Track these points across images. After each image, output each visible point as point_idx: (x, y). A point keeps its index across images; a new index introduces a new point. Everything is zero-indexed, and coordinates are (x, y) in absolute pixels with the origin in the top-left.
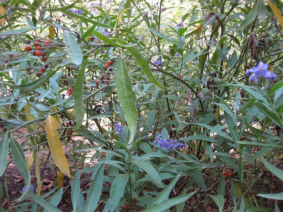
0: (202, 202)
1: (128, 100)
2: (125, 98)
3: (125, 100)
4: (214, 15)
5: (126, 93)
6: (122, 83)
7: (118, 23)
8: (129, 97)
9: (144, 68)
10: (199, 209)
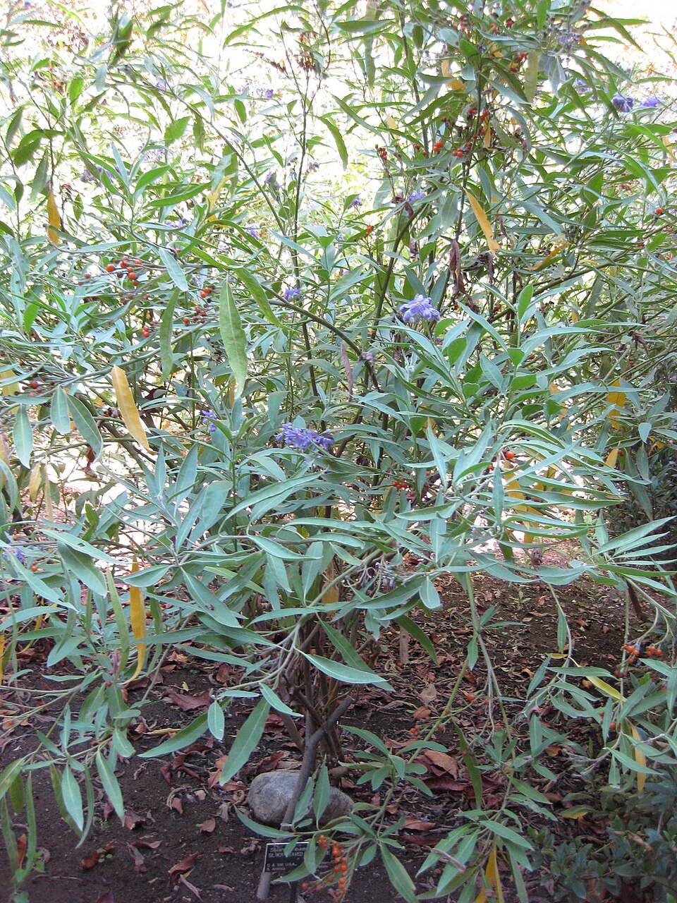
0: (413, 662)
1: (236, 342)
2: (232, 339)
3: (231, 342)
4: (402, 201)
5: (233, 333)
6: (227, 318)
7: (212, 207)
8: (237, 337)
9: (259, 300)
10: (404, 678)
